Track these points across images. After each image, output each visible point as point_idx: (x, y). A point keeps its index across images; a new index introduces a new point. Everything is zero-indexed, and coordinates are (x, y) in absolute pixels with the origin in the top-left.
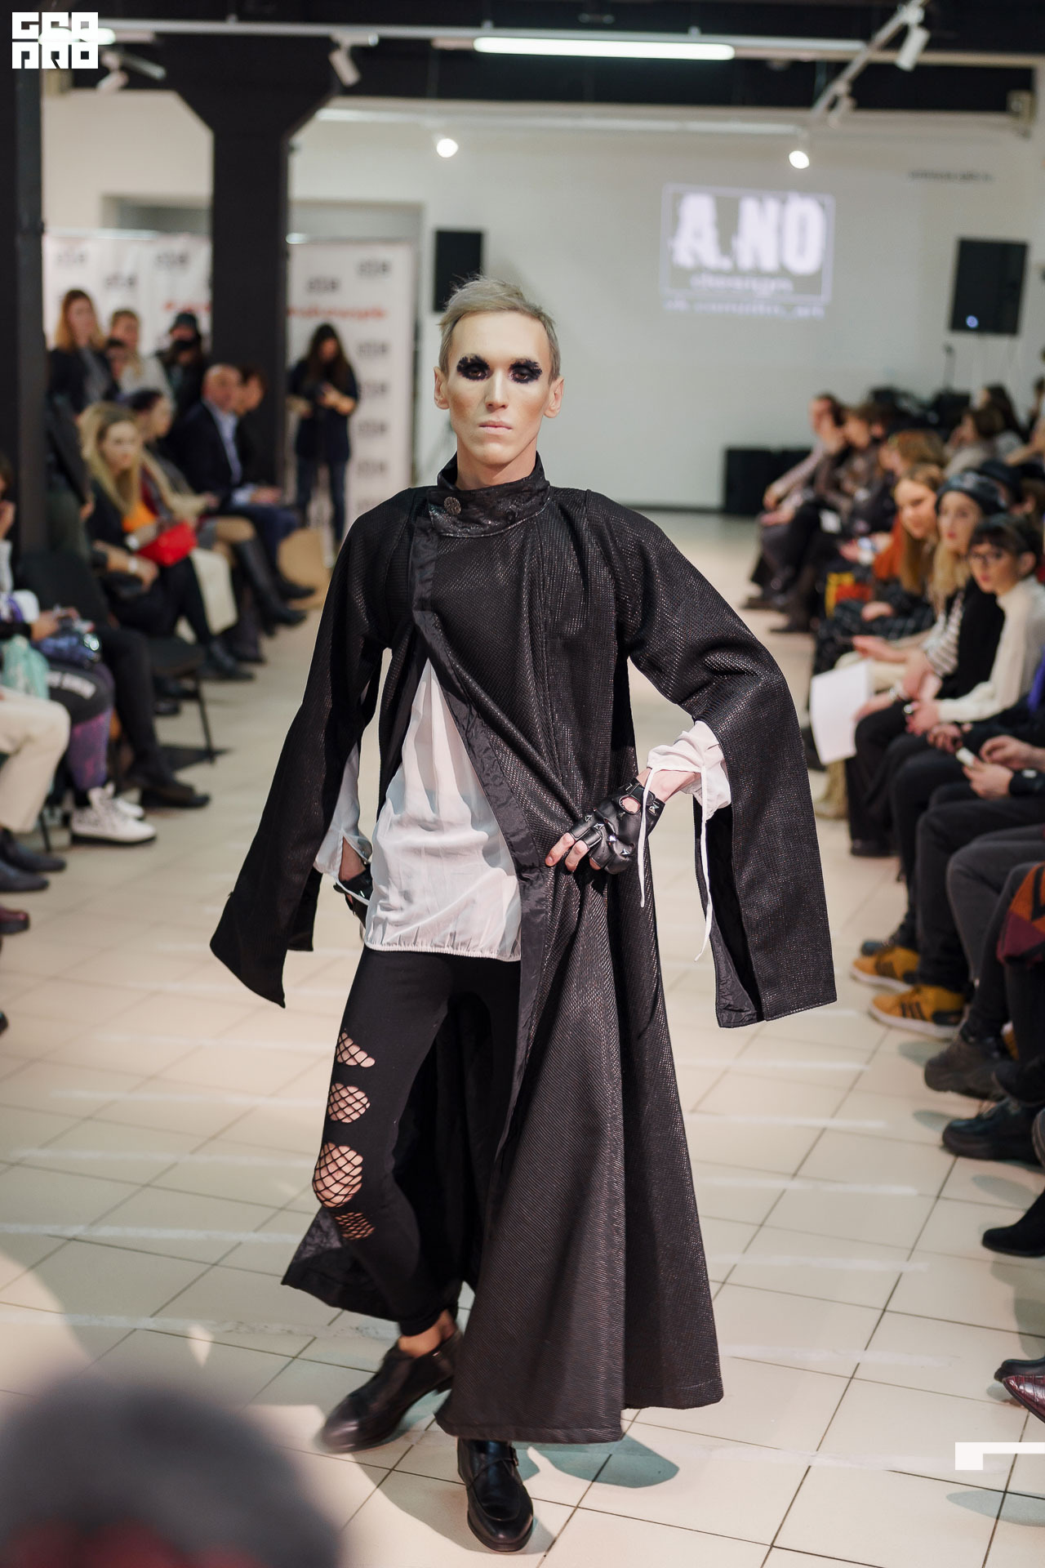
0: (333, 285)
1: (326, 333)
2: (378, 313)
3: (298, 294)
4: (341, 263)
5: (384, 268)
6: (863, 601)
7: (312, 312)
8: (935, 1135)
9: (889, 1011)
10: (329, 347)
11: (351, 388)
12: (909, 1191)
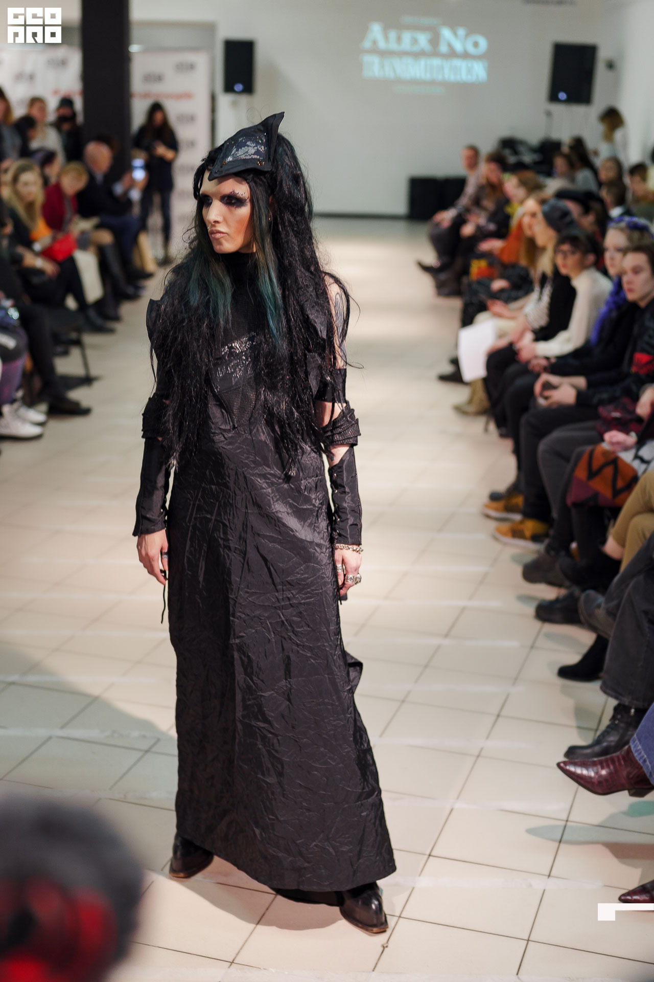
0: (159, 78)
1: (156, 107)
2: (187, 96)
3: (137, 84)
4: (164, 63)
5: (191, 67)
6: (492, 278)
7: (146, 95)
8: (531, 610)
9: (504, 534)
10: (158, 116)
11: (173, 144)
12: (514, 644)
